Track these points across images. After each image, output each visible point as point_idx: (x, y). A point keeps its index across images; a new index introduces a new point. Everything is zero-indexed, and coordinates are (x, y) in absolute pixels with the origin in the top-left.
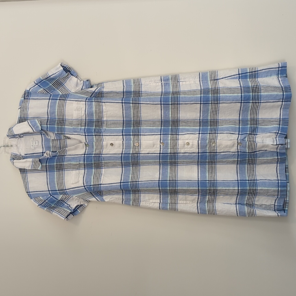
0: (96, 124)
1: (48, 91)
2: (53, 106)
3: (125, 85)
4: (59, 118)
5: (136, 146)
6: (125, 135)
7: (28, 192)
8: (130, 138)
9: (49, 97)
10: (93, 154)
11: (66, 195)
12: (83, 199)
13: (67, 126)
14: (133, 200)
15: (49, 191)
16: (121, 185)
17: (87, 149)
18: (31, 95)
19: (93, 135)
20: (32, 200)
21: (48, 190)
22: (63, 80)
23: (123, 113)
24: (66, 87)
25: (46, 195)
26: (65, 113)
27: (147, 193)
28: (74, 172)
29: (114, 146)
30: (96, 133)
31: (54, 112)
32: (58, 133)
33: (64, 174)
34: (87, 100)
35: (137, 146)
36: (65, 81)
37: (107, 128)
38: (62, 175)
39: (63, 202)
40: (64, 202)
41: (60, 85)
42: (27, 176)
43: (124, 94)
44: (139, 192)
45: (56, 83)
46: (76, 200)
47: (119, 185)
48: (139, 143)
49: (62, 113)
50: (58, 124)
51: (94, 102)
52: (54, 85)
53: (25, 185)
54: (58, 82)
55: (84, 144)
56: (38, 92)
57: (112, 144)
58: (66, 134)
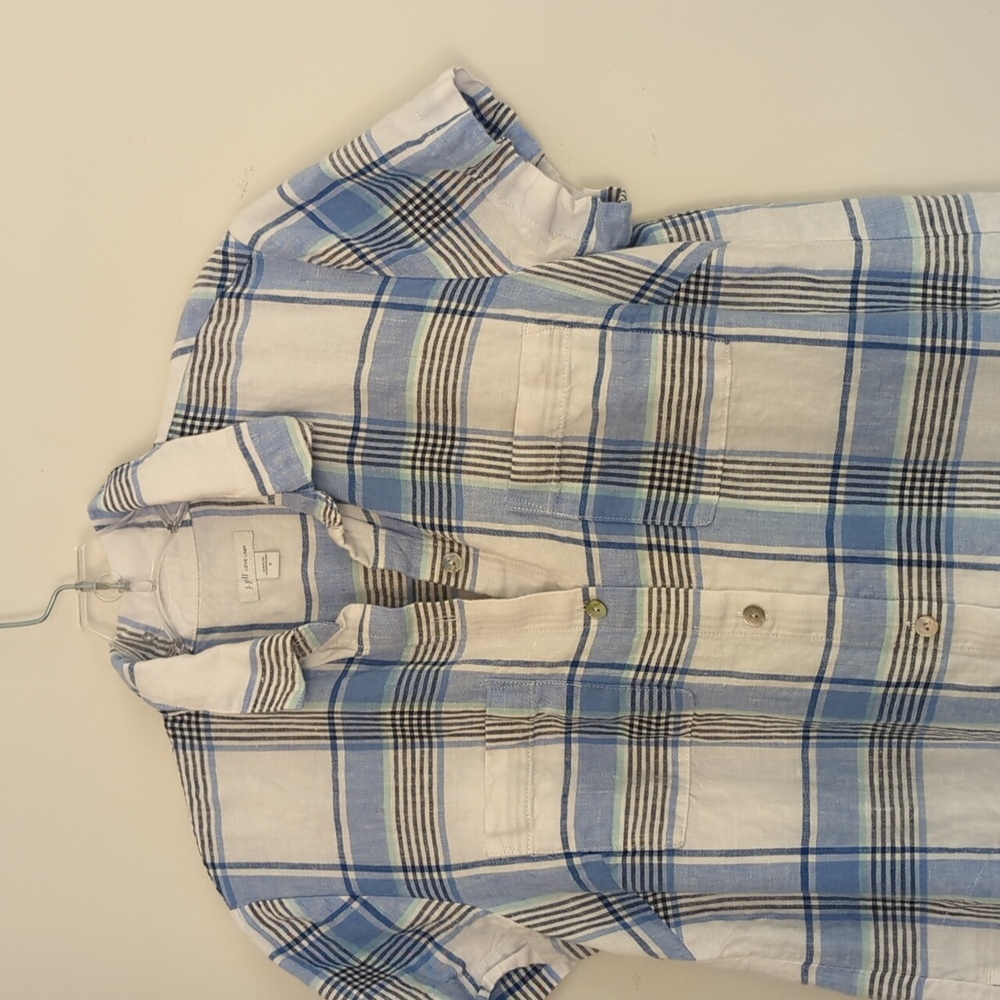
0: (654, 470)
1: (370, 257)
2: (392, 352)
3: (863, 234)
4: (424, 421)
5: (917, 636)
6: (846, 560)
7: (213, 866)
8: (881, 580)
9: (370, 292)
10: (630, 667)
11: (446, 903)
12: (552, 937)
13: (472, 477)
14: (877, 962)
15: (344, 867)
16: (804, 866)
17: (593, 628)
18: (260, 272)
19: (633, 546)
20: (236, 912)
21: (337, 861)
22: (465, 187)
23: (844, 408)
24: (479, 232)
25: (324, 891)
26: (464, 394)
27: (969, 924)
28: (502, 760)
29: (767, 623)
30: (652, 530)
31: (396, 390)
32: (419, 519)
33: (441, 765)
34: (613, 323)
35: (927, 640)
36: (476, 194)
37: (722, 499)
38: (430, 772)
39: (424, 940)
40: (431, 939)
41: (443, 220)
42: (212, 764)
43: (854, 291)
44: (917, 914)
45: (418, 201)
46: (503, 936)
47: (793, 864)
48: (939, 620)
49: (447, 395)
50: (418, 464)
51: (661, 336)
52: (404, 218)
53: (200, 818)
54: (431, 196)
55: (580, 597)
56: (306, 259)
57: (755, 613)
58: (472, 530)
